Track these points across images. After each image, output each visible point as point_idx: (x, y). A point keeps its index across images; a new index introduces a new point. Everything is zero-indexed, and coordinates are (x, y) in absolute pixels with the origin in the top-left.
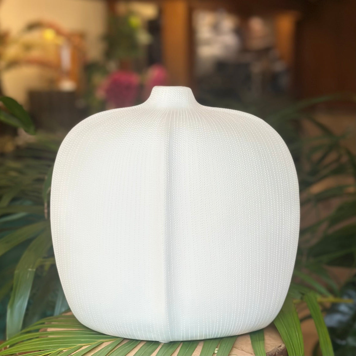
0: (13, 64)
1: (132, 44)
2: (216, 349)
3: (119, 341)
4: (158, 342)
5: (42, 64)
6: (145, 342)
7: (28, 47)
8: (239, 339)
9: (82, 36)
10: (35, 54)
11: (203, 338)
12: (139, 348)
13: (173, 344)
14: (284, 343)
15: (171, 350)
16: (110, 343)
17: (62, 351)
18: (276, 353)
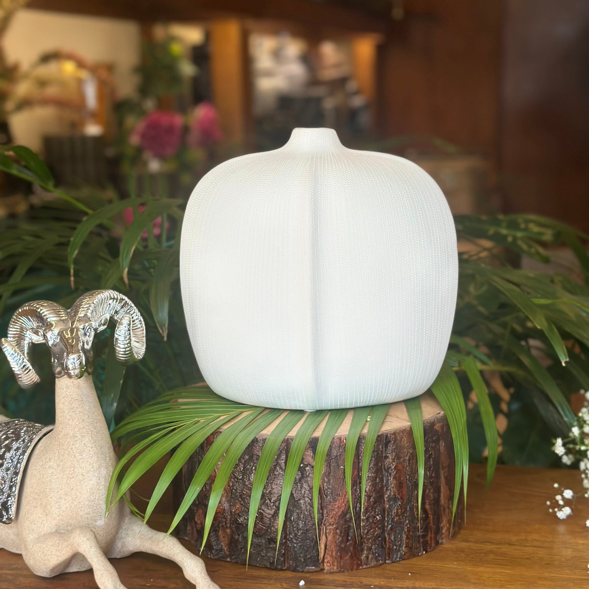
0: (25, 104)
1: (174, 77)
2: (369, 417)
3: (260, 410)
4: (303, 410)
5: (59, 103)
6: (289, 412)
7: (42, 83)
8: (394, 407)
9: (110, 68)
10: (52, 91)
11: (353, 406)
12: (283, 417)
13: (320, 412)
14: (443, 410)
15: (320, 418)
16: (250, 412)
17: (198, 421)
18: (434, 420)
